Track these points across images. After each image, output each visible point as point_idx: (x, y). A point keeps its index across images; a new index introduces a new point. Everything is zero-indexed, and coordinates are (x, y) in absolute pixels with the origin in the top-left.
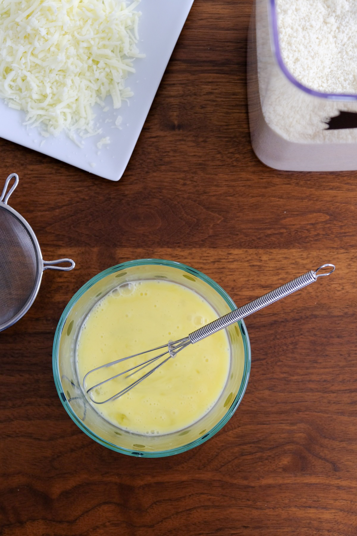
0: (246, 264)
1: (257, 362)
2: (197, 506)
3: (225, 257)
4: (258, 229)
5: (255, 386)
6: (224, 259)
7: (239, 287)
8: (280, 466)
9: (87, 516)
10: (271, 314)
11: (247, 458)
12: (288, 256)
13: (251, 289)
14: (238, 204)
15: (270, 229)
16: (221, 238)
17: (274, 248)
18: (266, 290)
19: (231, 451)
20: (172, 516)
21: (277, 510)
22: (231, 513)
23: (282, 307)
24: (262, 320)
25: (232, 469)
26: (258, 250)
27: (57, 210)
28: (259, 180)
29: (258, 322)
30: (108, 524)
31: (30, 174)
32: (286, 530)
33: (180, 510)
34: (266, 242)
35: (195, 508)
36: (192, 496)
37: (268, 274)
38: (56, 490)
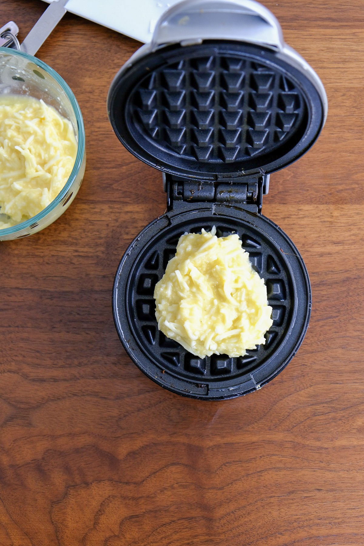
0: (317, 220)
1: (330, 320)
2: (267, 467)
3: (295, 213)
4: (329, 185)
5: (327, 344)
6: (295, 215)
7: (310, 244)
8: (354, 427)
9: (154, 477)
10: (343, 271)
11: (320, 419)
12: (360, 212)
13: (322, 245)
14: (309, 160)
15: (341, 184)
16: (290, 194)
17: (346, 203)
18: (337, 246)
19: (303, 411)
20: (242, 478)
21: (351, 472)
22: (304, 475)
23: (355, 264)
24: (333, 277)
25: (305, 430)
26: (329, 206)
27: (124, 167)
28: (330, 135)
29: (330, 279)
30: (176, 485)
31: (96, 132)
32: (361, 494)
33: (251, 472)
34: (337, 197)
35: (266, 470)
36: (263, 457)
37: (340, 230)
38: (123, 450)
